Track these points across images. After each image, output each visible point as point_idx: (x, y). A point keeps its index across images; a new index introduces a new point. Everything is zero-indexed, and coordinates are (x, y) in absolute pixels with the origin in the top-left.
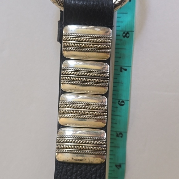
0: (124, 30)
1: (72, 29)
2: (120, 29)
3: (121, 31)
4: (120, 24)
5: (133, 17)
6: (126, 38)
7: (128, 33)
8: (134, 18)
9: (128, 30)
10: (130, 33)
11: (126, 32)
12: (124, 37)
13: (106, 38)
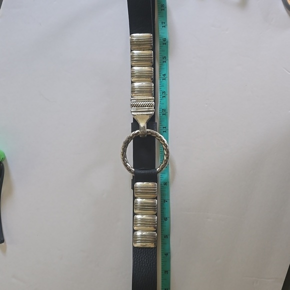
0: (164, 182)
1: (138, 184)
2: (162, 181)
5: (168, 175)
12: (164, 185)
13: (154, 187)
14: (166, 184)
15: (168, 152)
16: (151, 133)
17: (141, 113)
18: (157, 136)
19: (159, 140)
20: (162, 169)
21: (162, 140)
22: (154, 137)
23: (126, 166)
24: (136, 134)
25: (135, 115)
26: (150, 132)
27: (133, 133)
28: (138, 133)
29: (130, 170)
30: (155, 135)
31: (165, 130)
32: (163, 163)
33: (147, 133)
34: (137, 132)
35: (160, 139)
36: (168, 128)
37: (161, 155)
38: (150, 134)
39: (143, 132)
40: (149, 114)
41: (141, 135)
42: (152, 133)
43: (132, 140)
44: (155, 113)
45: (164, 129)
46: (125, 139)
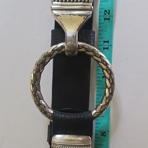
0: (102, 130)
2: (98, 129)
3: (99, 131)
4: (98, 125)
6: (103, 136)
7: (105, 133)
8: (109, 120)
9: (104, 130)
10: (106, 132)
11: (103, 132)
12: (102, 136)
13: (87, 145)
14: (104, 134)
15: (112, 84)
16: (85, 49)
17: (69, 12)
18: (96, 55)
19: (98, 62)
20: (101, 112)
21: (103, 61)
22: (90, 56)
23: (39, 105)
24: (58, 50)
25: (58, 15)
26: (83, 47)
27: (54, 46)
28: (63, 47)
29: (45, 113)
30: (91, 53)
31: (107, 46)
32: (104, 103)
33: (79, 48)
34: (60, 45)
35: (99, 60)
36: (112, 42)
37: (98, 86)
38: (83, 50)
39: (72, 46)
40: (84, 15)
41: (67, 51)
42: (87, 50)
43: (52, 60)
44: (92, 14)
45: (106, 44)
46: (38, 57)
